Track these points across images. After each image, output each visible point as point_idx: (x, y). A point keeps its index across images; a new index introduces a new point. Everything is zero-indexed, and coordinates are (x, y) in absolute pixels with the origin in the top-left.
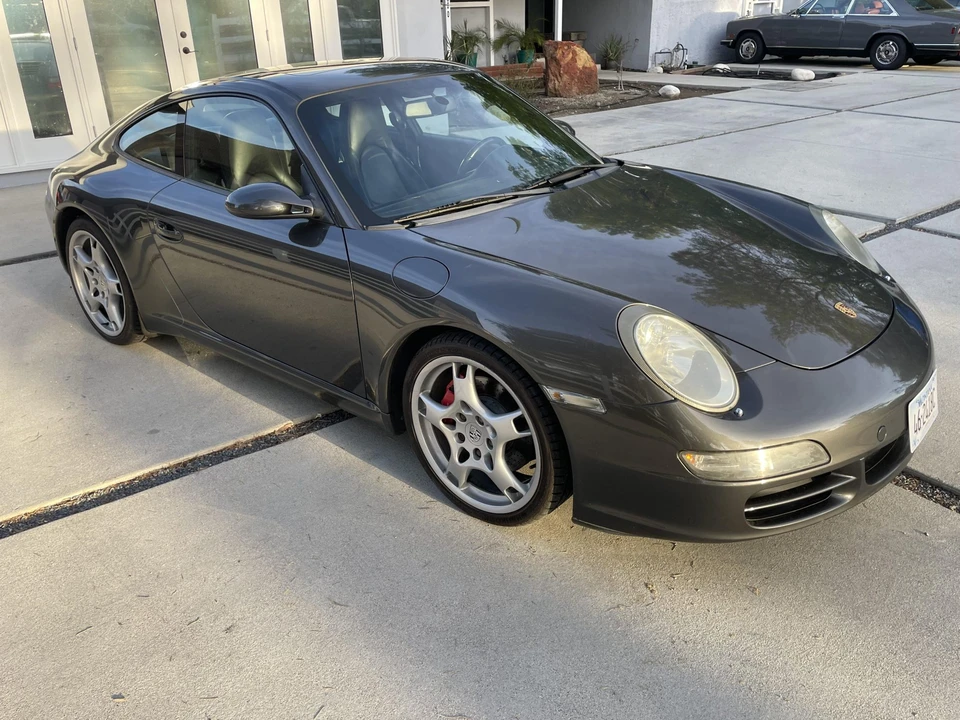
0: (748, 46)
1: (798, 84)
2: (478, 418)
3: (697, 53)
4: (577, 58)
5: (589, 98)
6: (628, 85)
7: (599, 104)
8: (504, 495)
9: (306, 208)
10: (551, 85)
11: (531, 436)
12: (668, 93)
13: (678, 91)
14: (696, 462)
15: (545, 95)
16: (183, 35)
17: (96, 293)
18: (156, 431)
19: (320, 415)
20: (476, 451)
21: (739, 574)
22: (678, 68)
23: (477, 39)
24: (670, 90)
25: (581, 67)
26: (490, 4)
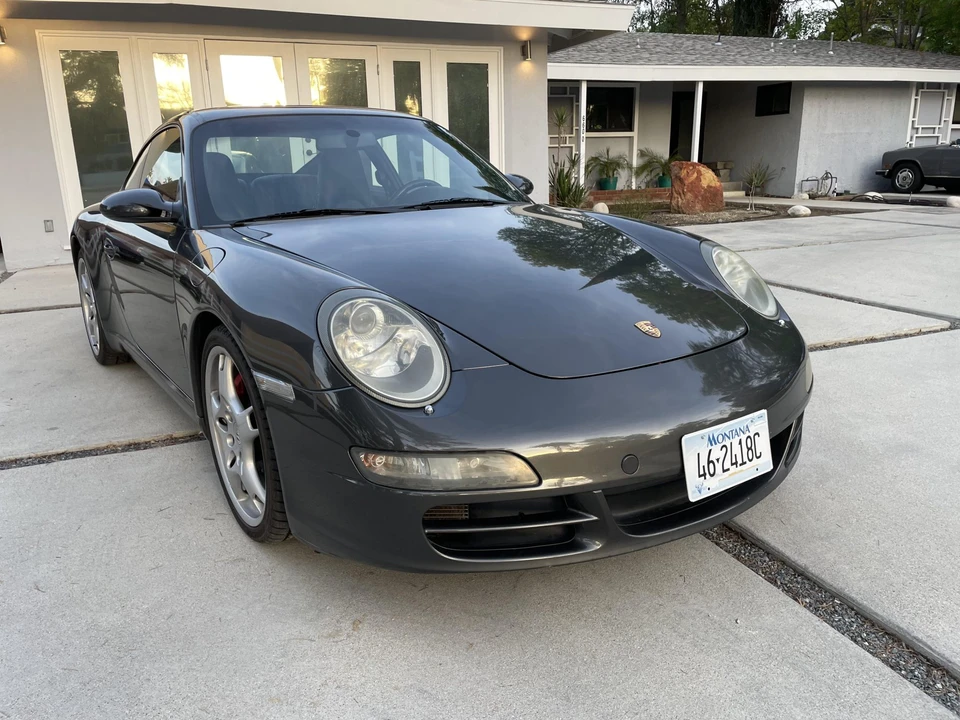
0: (905, 176)
4: (702, 178)
5: (712, 215)
6: (760, 207)
7: (720, 220)
10: (674, 204)
12: (797, 213)
13: (809, 212)
15: (669, 212)
17: (92, 318)
23: (618, 165)
24: (799, 210)
25: (705, 186)
26: (634, 134)
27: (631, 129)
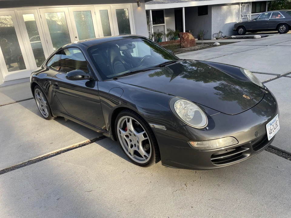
0: (241, 30)
1: (255, 39)
2: (134, 134)
3: (226, 33)
4: (189, 37)
5: (193, 48)
6: (205, 43)
7: (196, 49)
8: (143, 158)
9: (88, 76)
10: (182, 45)
11: (148, 139)
12: (216, 45)
13: (219, 44)
14: (195, 144)
15: (181, 48)
16: (76, 37)
17: (42, 106)
18: (52, 143)
19: (99, 137)
20: (135, 145)
21: (215, 180)
22: (220, 38)
23: (162, 34)
24: (217, 44)
25: (190, 39)
26: (165, 24)
27: (164, 23)
